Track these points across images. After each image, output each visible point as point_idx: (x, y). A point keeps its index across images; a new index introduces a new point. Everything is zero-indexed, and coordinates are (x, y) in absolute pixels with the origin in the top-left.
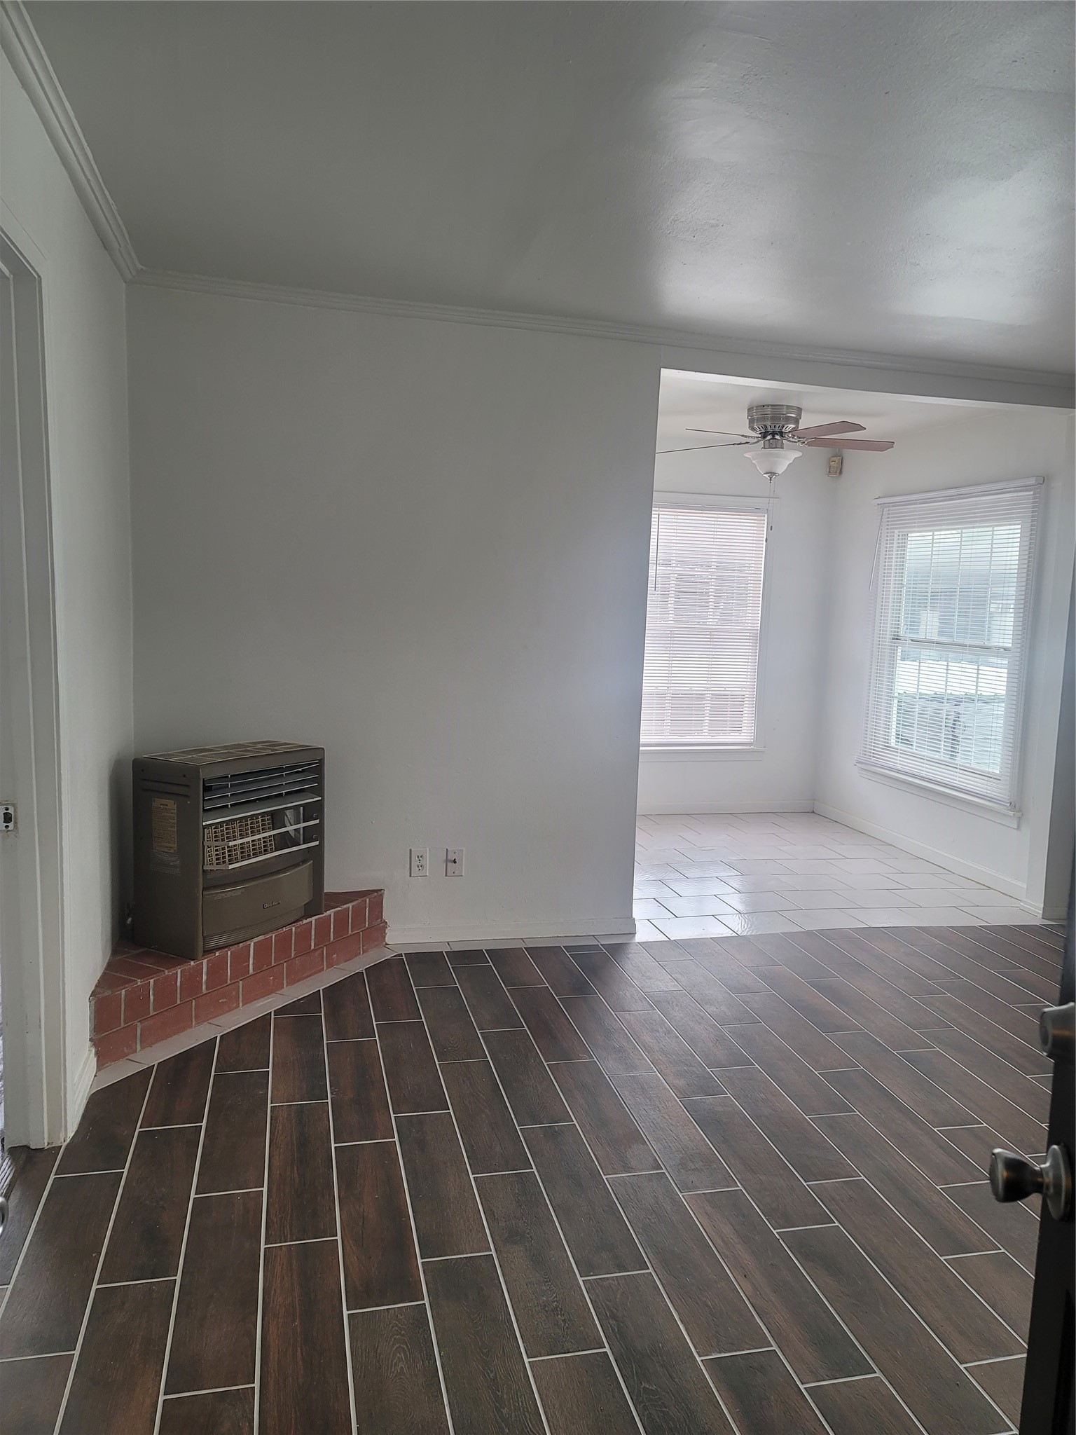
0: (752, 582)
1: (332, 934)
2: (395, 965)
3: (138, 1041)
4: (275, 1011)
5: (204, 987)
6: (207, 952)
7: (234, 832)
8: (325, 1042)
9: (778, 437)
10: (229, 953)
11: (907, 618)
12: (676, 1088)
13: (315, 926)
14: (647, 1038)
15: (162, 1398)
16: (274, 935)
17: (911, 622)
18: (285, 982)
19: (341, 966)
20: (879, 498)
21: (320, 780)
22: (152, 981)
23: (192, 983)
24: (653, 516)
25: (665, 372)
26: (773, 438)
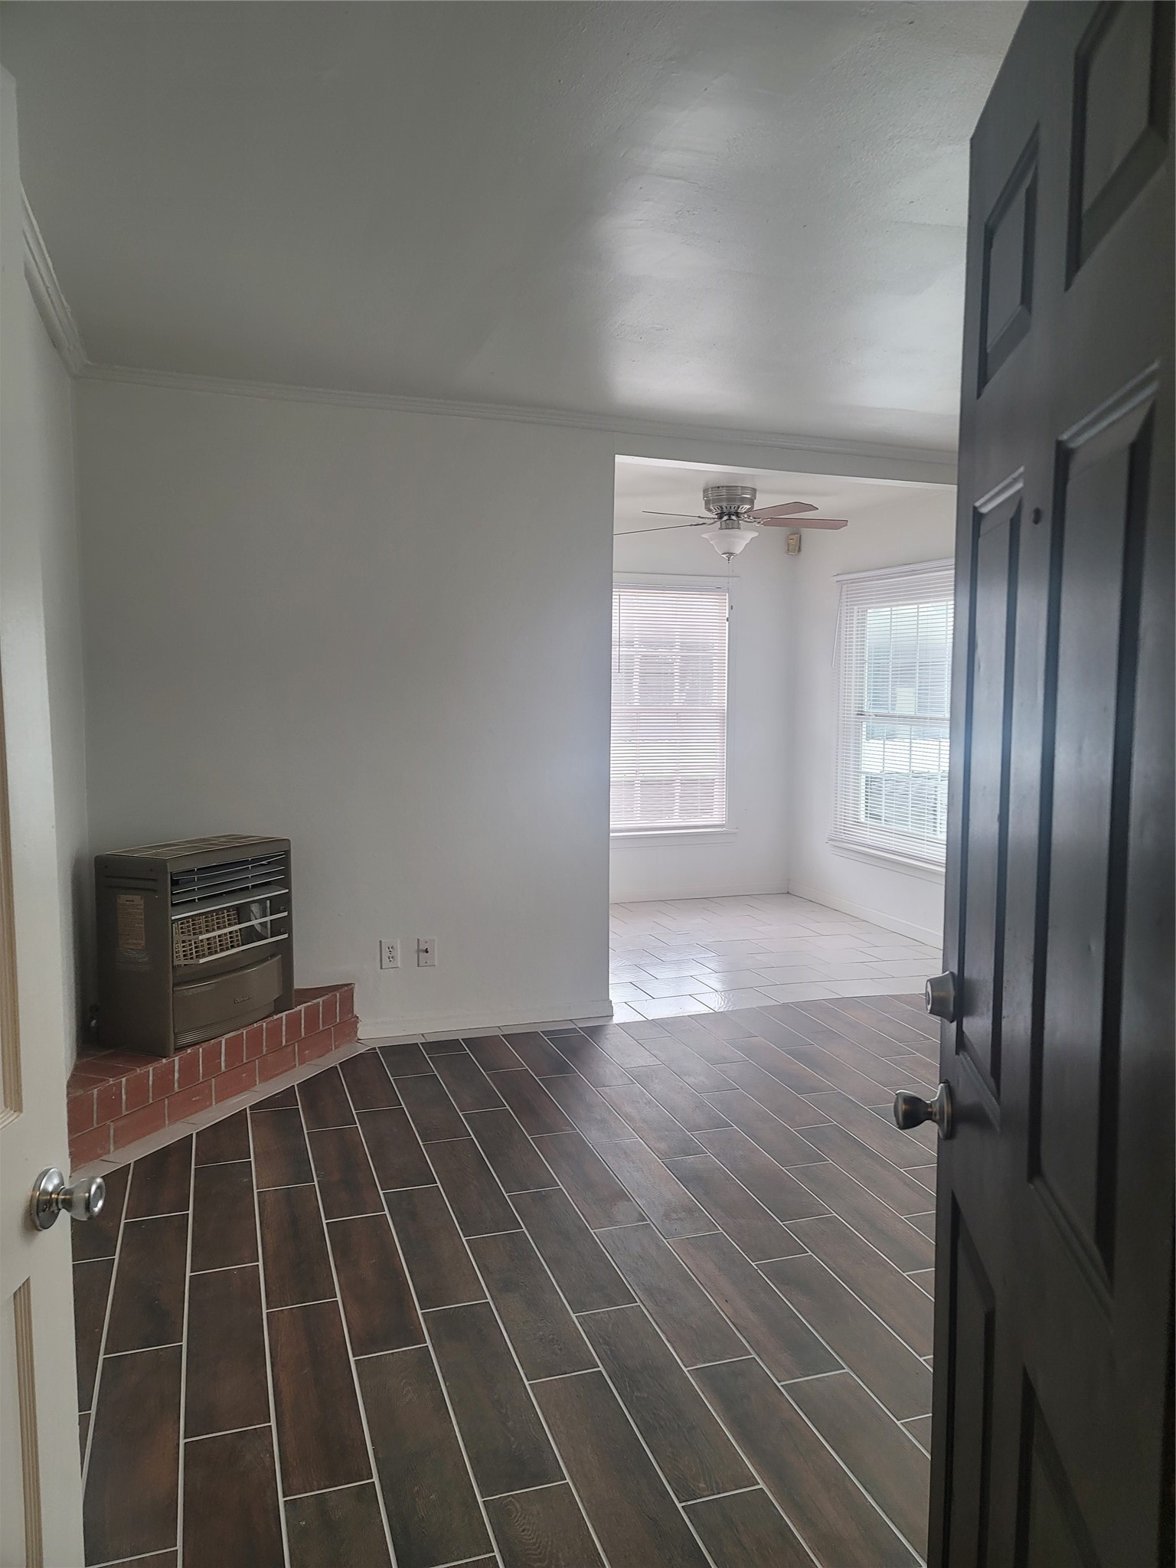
0: (716, 661)
1: (303, 1030)
2: (371, 1057)
3: (112, 1141)
4: (250, 1107)
5: (176, 1085)
6: (179, 1049)
7: (200, 928)
8: (305, 1132)
9: (734, 518)
10: (201, 1050)
11: (870, 693)
12: (658, 1151)
13: (286, 1021)
14: (628, 1109)
15: (182, 1442)
16: (245, 1032)
17: (873, 697)
18: (257, 1079)
19: (313, 1062)
20: (838, 575)
21: (287, 872)
22: (124, 1079)
23: (164, 1081)
24: (614, 597)
25: (619, 458)
26: (730, 519)
